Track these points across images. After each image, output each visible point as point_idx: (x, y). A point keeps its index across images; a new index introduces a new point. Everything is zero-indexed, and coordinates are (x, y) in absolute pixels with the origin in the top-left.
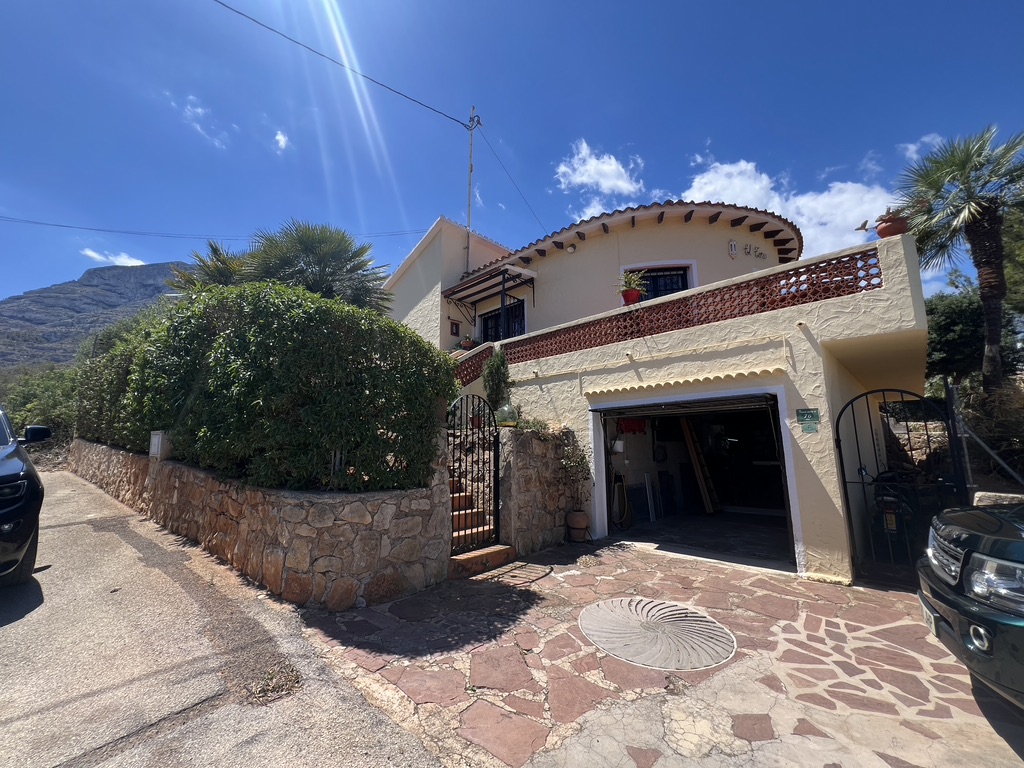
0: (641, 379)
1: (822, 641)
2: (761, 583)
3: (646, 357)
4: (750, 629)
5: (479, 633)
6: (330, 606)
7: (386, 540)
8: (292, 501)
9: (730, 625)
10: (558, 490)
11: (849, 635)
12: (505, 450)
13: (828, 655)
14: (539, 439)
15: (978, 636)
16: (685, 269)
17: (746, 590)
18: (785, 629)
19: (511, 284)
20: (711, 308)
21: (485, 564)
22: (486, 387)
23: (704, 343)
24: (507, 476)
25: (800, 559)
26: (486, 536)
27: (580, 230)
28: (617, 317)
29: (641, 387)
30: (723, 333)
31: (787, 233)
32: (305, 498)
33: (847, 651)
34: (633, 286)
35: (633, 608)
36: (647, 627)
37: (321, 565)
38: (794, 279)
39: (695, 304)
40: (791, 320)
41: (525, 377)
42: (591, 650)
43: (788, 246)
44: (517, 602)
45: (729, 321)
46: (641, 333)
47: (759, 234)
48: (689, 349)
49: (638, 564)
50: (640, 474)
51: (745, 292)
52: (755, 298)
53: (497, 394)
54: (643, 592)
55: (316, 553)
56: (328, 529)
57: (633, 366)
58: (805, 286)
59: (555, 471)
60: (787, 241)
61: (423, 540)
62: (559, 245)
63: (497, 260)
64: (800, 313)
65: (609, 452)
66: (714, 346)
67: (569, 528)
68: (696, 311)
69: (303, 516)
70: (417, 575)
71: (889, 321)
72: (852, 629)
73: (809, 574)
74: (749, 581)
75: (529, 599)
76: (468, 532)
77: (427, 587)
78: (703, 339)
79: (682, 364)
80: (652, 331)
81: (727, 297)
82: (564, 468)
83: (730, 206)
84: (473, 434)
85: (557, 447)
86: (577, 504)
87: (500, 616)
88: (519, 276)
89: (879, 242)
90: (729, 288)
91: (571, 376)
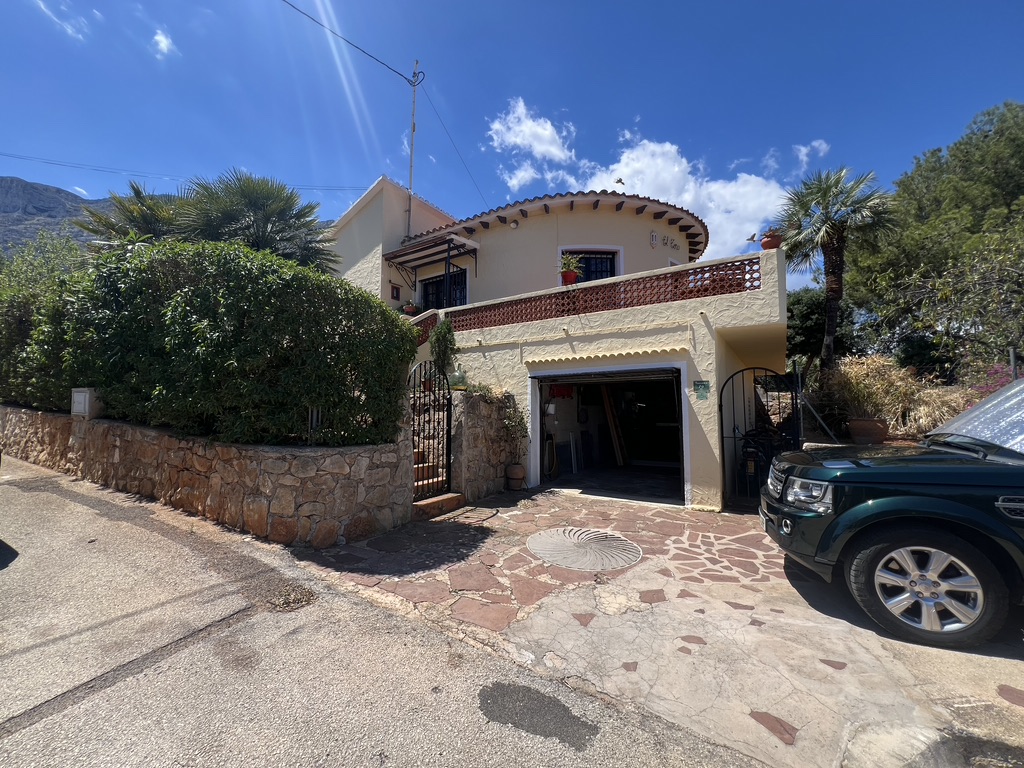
0: (574, 352)
1: (699, 547)
2: (659, 514)
3: (580, 333)
4: (651, 543)
5: (450, 557)
6: (315, 544)
7: (361, 488)
8: (274, 455)
9: (638, 542)
10: (500, 446)
11: (716, 543)
12: (457, 411)
13: (702, 554)
14: (486, 401)
15: (786, 526)
16: (614, 254)
17: (648, 519)
18: (674, 542)
19: (455, 252)
20: (635, 294)
21: (441, 509)
22: (432, 353)
23: (628, 324)
24: (459, 434)
25: (687, 495)
26: (440, 485)
27: (523, 208)
28: (556, 295)
29: (574, 359)
30: (643, 316)
31: (697, 229)
32: (287, 452)
33: (714, 551)
34: (572, 268)
35: (567, 535)
36: (579, 546)
37: (306, 509)
38: (700, 275)
39: (622, 289)
40: (695, 309)
41: (469, 345)
42: (540, 562)
43: (697, 240)
44: (475, 535)
45: (649, 306)
46: (576, 311)
47: (675, 228)
48: (615, 328)
49: (567, 505)
50: (568, 435)
51: (663, 282)
52: (670, 288)
53: (443, 361)
54: (573, 523)
55: (301, 500)
56: (311, 479)
57: (569, 339)
58: (707, 282)
59: (498, 430)
60: (698, 235)
61: (391, 489)
62: (503, 220)
63: (441, 228)
64: (702, 304)
65: (543, 413)
66: (635, 326)
67: (507, 478)
68: (622, 296)
69: (287, 468)
70: (386, 518)
71: (763, 316)
72: (717, 539)
73: (692, 506)
74: (651, 513)
75: (484, 533)
76: (426, 482)
77: (394, 527)
78: (627, 320)
79: (609, 340)
80: (585, 310)
81: (648, 285)
82: (506, 427)
83: (654, 201)
84: (425, 396)
85: (500, 409)
86: (515, 459)
87: (463, 545)
88: (463, 246)
89: (762, 253)
90: (651, 278)
91: (512, 346)
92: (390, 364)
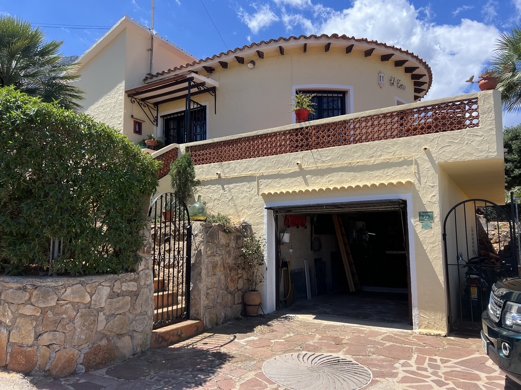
0: (307, 184)
1: (426, 370)
2: (389, 338)
3: (312, 167)
4: (381, 366)
5: (188, 383)
6: (54, 372)
7: (102, 317)
8: (15, 286)
9: (368, 365)
10: (238, 274)
11: (442, 365)
12: (197, 241)
13: (428, 377)
14: (225, 231)
15: (505, 348)
16: (344, 93)
17: (379, 343)
18: (403, 365)
19: (195, 90)
20: (364, 131)
21: (180, 336)
22: (173, 185)
23: (357, 158)
24: (199, 262)
25: (415, 320)
26: (179, 313)
27: (260, 49)
28: (290, 132)
29: (307, 191)
30: (371, 152)
31: (421, 70)
32: (28, 282)
33: (440, 374)
34: (305, 106)
35: (301, 359)
36: (312, 370)
37: (46, 339)
38: (423, 114)
39: (352, 126)
40: (419, 145)
41: (208, 177)
42: (275, 386)
43: (421, 80)
44: (213, 361)
45: (376, 142)
46: (309, 147)
47: (401, 69)
48: (345, 162)
49: (302, 330)
50: (301, 261)
51: (389, 120)
52: (396, 125)
53: (184, 193)
54: (307, 348)
55: (40, 329)
56: (52, 308)
57: (302, 173)
58: (430, 120)
59: (236, 258)
60: (421, 76)
61: (131, 316)
62: (240, 60)
63: (182, 67)
64: (426, 140)
65: (279, 242)
66: (363, 160)
67: (245, 305)
68: (352, 132)
69: (27, 298)
70: (126, 345)
71: (481, 151)
72: (443, 362)
73: (420, 330)
74: (380, 337)
75: (222, 358)
76: (165, 310)
77: (134, 355)
78: (356, 155)
79: (340, 174)
80: (318, 145)
81: (376, 123)
82: (243, 255)
83: (381, 44)
84: (166, 226)
85: (238, 238)
86: (252, 286)
87: (201, 370)
88: (203, 84)
89: (480, 94)
90: (378, 116)
91: (249, 179)
92: (132, 197)
